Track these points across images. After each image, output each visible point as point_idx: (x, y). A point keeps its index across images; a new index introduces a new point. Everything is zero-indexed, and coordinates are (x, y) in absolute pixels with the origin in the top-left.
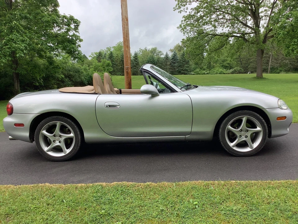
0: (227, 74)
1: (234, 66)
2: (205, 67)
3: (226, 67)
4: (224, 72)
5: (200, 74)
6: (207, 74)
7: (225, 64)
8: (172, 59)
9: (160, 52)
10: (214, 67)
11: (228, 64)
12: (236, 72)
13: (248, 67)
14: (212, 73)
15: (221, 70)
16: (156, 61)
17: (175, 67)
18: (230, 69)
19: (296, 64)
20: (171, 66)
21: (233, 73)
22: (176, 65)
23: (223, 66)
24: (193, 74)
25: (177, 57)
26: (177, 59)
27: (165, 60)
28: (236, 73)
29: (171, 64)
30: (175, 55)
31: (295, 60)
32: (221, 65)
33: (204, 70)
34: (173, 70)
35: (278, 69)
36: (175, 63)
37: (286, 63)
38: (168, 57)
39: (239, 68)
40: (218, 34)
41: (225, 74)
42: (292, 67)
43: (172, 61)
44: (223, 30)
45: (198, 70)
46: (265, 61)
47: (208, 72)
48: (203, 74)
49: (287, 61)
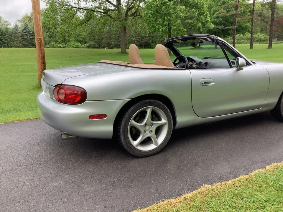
0: (83, 48)
1: (88, 40)
2: (60, 41)
3: (81, 42)
4: (80, 47)
5: (55, 47)
6: (64, 47)
7: (79, 38)
8: (23, 31)
9: (6, 22)
10: (69, 41)
11: (83, 38)
12: (91, 46)
13: (102, 42)
14: (68, 47)
15: (77, 44)
16: (4, 31)
17: (27, 39)
18: (85, 44)
19: (141, 41)
20: (23, 38)
21: (88, 47)
22: (28, 37)
23: (77, 40)
24: (49, 48)
25: (29, 28)
26: (29, 31)
27: (15, 31)
28: (91, 48)
29: (22, 36)
30: (26, 26)
31: (140, 38)
32: (76, 39)
33: (59, 43)
34: (25, 42)
35: (127, 45)
36: (27, 35)
37: (134, 40)
38: (17, 28)
39: (93, 43)
40: (83, 8)
41: (81, 48)
42: (138, 44)
43: (23, 32)
44: (86, 4)
45: (53, 43)
46: (116, 37)
47: (64, 46)
48: (59, 48)
49: (134, 38)
